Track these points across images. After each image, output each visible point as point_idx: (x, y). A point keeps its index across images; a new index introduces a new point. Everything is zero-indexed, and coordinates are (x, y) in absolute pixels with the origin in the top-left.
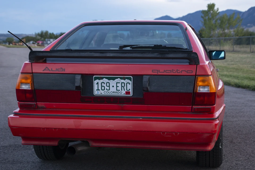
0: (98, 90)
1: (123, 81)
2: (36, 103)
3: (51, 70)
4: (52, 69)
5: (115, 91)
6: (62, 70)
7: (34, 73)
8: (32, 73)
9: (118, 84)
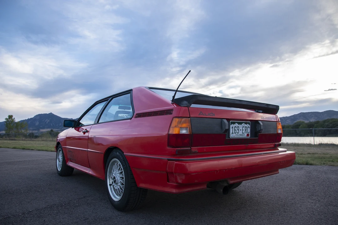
0: (233, 133)
1: (246, 125)
2: (191, 148)
5: (241, 134)
6: (212, 115)
7: (191, 117)
9: (243, 128)
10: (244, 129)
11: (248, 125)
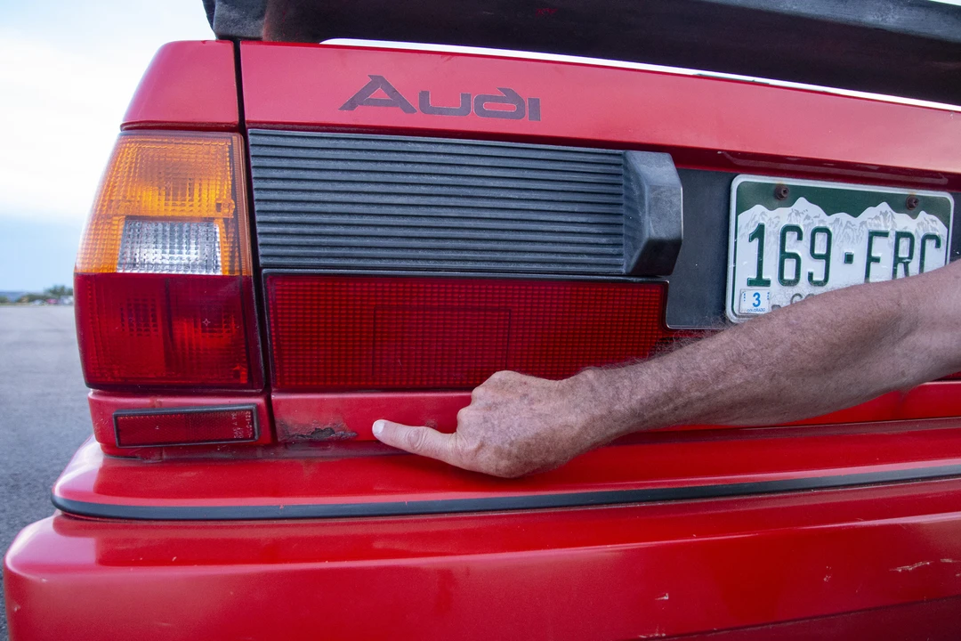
0: (759, 281)
1: (903, 222)
2: (268, 401)
3: (414, 102)
4: (424, 94)
6: (512, 108)
7: (258, 124)
8: (241, 128)
9: (876, 240)
10: (883, 248)
11: (926, 223)
